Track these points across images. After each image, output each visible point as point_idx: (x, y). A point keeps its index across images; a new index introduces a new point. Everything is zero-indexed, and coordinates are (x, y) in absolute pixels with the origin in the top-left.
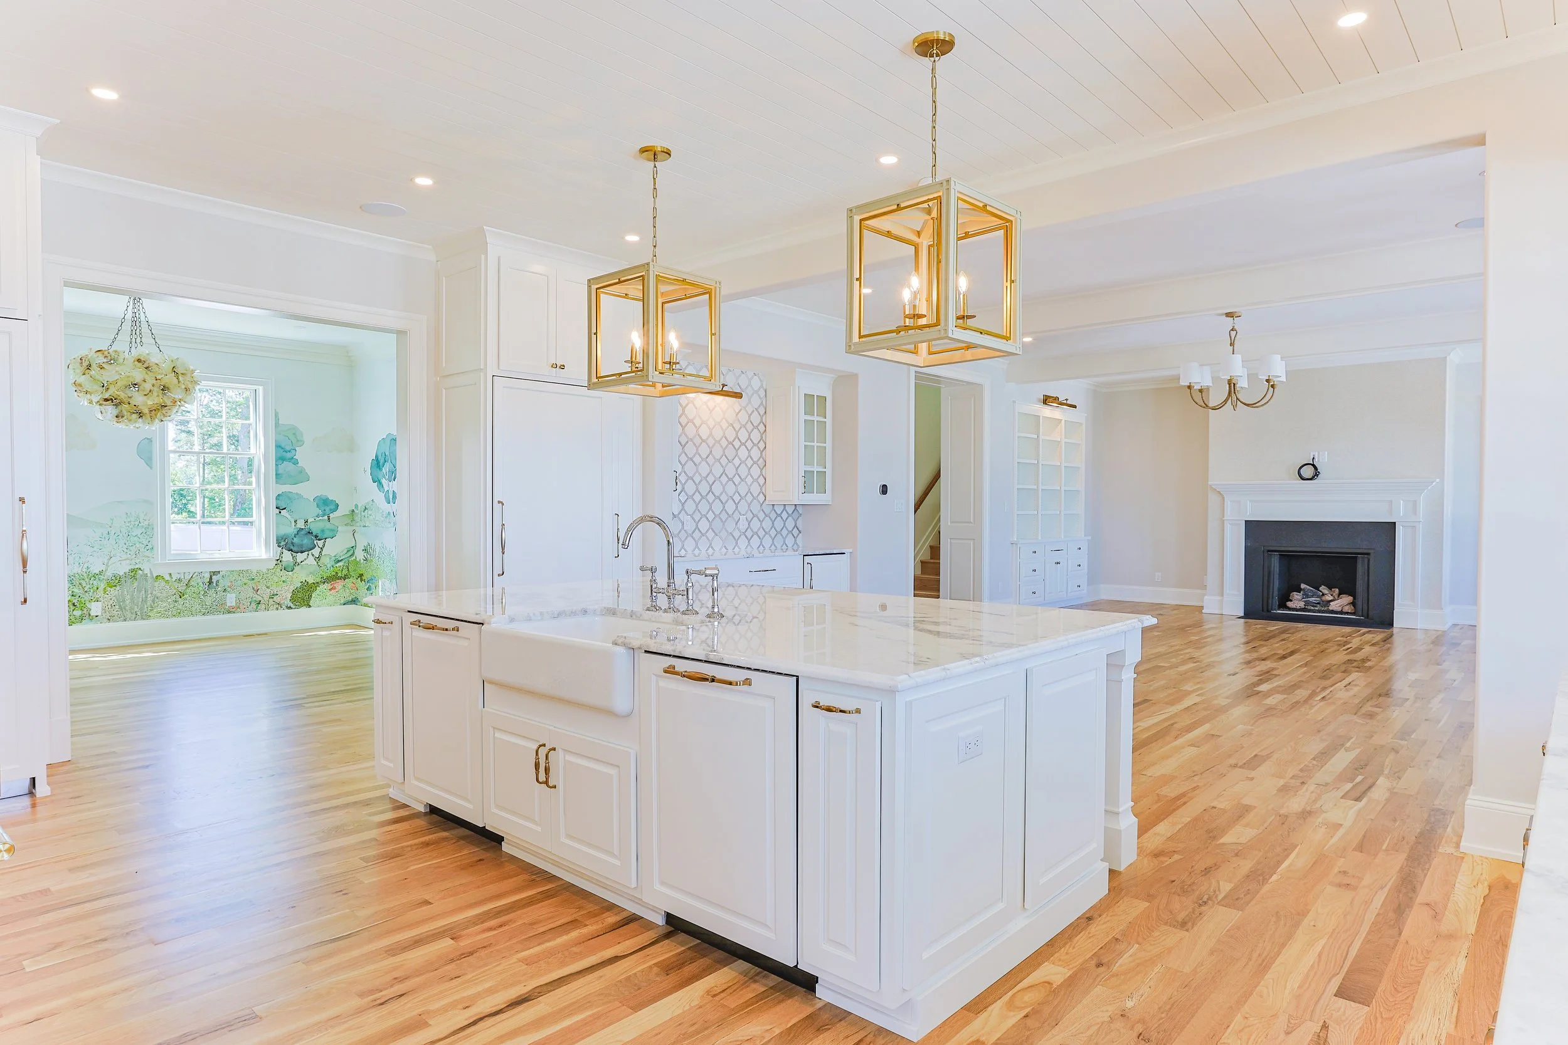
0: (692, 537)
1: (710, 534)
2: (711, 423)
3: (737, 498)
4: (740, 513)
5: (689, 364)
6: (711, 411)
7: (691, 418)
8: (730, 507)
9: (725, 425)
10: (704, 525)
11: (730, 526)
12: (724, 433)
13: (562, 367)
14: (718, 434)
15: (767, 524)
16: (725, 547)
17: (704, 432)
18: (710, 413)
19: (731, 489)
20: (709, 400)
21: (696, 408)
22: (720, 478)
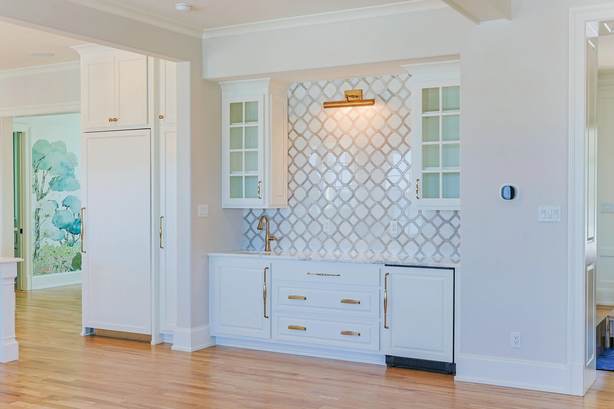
0: (333, 239)
1: (354, 238)
2: (354, 133)
3: (386, 203)
4: (391, 219)
5: (328, 82)
6: (354, 122)
7: (330, 130)
8: (378, 212)
9: (370, 132)
10: (346, 229)
11: (378, 230)
12: (370, 141)
13: (115, 120)
14: (362, 141)
15: (429, 230)
16: (371, 250)
17: (345, 143)
18: (353, 124)
19: (378, 194)
20: (351, 111)
21: (336, 121)
22: (364, 183)
